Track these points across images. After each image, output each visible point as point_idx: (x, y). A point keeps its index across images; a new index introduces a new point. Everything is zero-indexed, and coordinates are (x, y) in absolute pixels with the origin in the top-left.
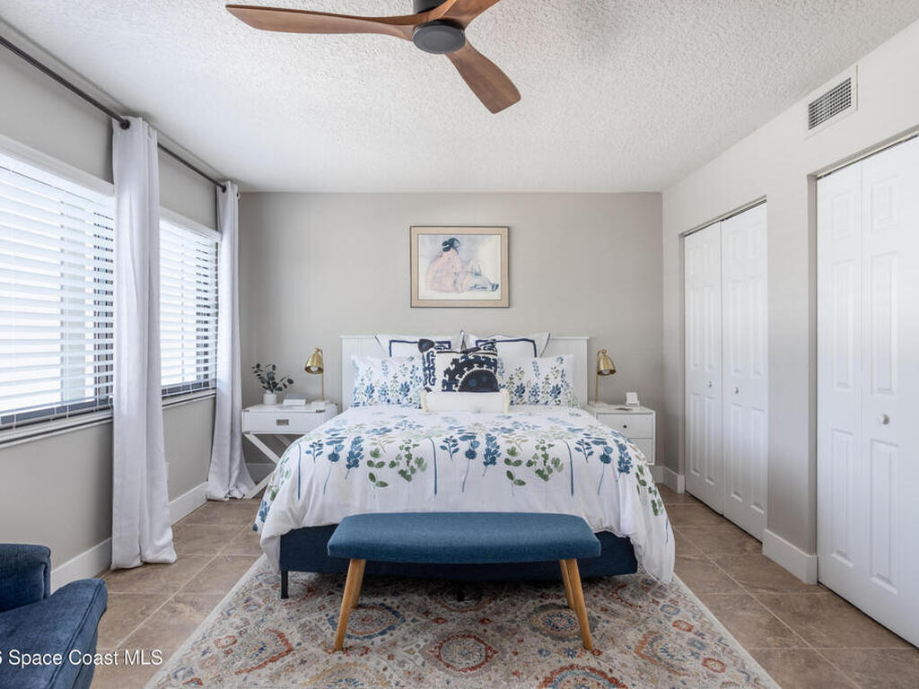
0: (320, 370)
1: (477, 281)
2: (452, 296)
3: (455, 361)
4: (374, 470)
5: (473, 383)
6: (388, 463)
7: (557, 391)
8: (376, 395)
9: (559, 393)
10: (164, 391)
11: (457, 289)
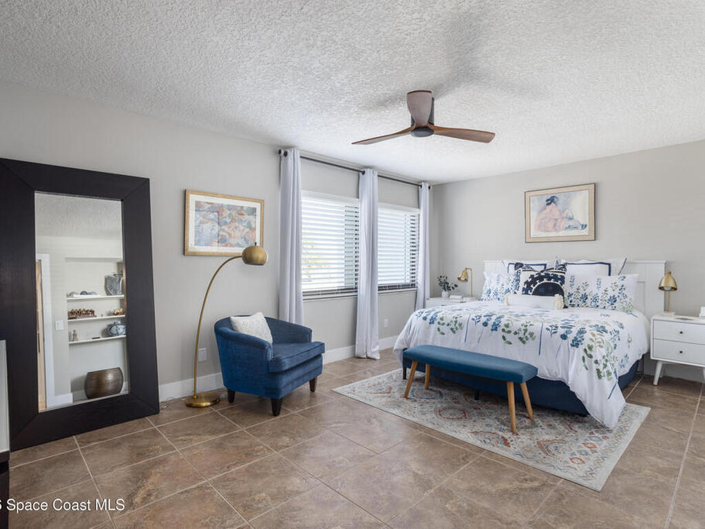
0: (466, 280)
1: (571, 223)
2: (553, 234)
3: (532, 276)
4: (441, 327)
5: (542, 290)
6: (446, 324)
7: (613, 300)
8: (491, 294)
9: (615, 301)
10: (379, 287)
11: (556, 229)
